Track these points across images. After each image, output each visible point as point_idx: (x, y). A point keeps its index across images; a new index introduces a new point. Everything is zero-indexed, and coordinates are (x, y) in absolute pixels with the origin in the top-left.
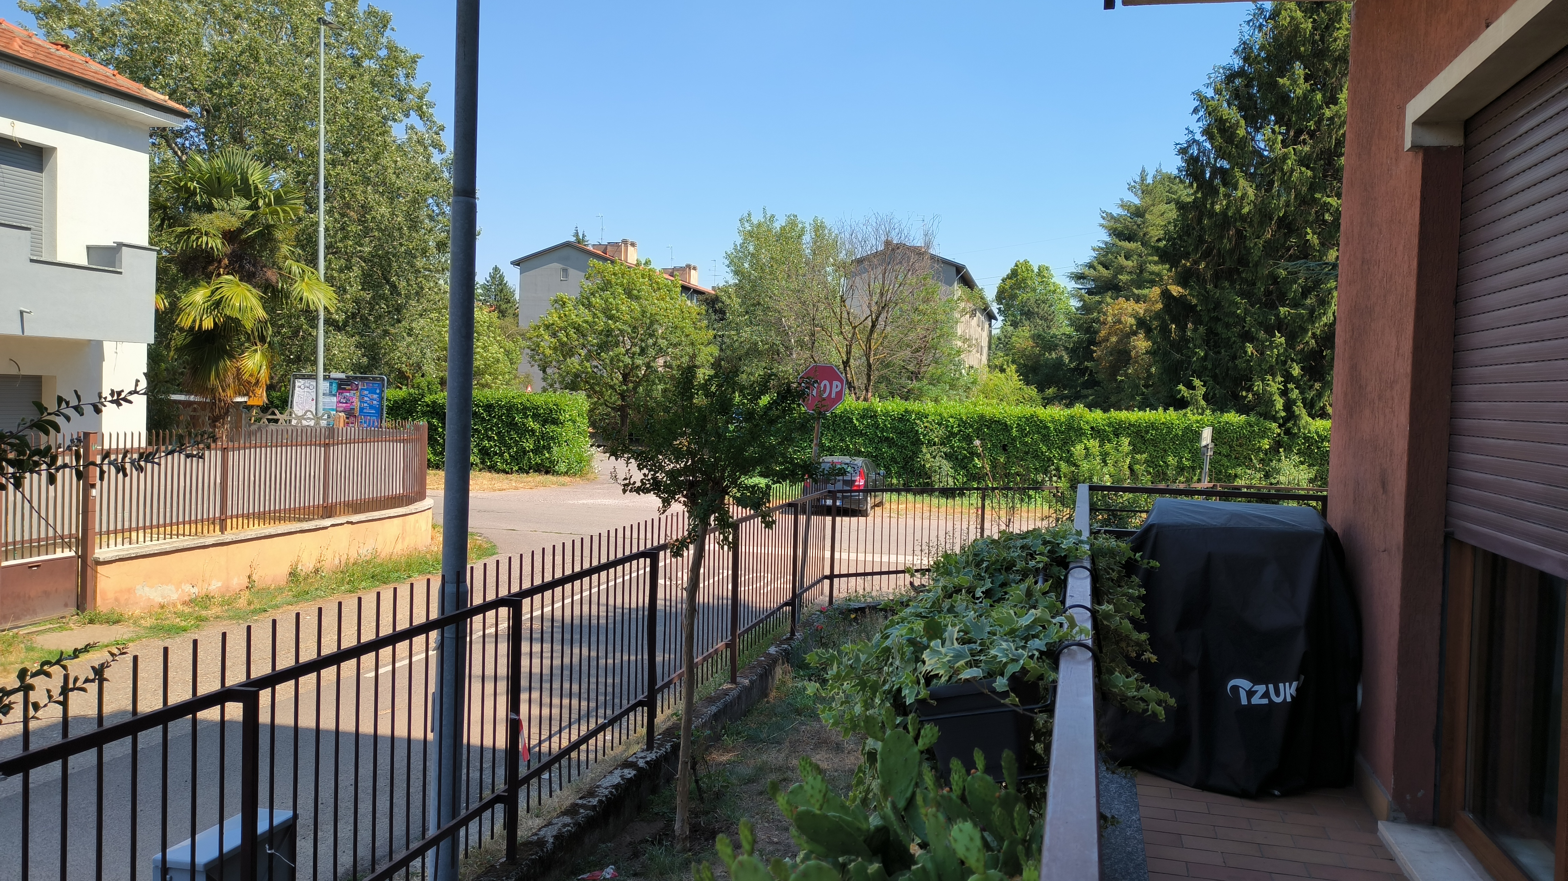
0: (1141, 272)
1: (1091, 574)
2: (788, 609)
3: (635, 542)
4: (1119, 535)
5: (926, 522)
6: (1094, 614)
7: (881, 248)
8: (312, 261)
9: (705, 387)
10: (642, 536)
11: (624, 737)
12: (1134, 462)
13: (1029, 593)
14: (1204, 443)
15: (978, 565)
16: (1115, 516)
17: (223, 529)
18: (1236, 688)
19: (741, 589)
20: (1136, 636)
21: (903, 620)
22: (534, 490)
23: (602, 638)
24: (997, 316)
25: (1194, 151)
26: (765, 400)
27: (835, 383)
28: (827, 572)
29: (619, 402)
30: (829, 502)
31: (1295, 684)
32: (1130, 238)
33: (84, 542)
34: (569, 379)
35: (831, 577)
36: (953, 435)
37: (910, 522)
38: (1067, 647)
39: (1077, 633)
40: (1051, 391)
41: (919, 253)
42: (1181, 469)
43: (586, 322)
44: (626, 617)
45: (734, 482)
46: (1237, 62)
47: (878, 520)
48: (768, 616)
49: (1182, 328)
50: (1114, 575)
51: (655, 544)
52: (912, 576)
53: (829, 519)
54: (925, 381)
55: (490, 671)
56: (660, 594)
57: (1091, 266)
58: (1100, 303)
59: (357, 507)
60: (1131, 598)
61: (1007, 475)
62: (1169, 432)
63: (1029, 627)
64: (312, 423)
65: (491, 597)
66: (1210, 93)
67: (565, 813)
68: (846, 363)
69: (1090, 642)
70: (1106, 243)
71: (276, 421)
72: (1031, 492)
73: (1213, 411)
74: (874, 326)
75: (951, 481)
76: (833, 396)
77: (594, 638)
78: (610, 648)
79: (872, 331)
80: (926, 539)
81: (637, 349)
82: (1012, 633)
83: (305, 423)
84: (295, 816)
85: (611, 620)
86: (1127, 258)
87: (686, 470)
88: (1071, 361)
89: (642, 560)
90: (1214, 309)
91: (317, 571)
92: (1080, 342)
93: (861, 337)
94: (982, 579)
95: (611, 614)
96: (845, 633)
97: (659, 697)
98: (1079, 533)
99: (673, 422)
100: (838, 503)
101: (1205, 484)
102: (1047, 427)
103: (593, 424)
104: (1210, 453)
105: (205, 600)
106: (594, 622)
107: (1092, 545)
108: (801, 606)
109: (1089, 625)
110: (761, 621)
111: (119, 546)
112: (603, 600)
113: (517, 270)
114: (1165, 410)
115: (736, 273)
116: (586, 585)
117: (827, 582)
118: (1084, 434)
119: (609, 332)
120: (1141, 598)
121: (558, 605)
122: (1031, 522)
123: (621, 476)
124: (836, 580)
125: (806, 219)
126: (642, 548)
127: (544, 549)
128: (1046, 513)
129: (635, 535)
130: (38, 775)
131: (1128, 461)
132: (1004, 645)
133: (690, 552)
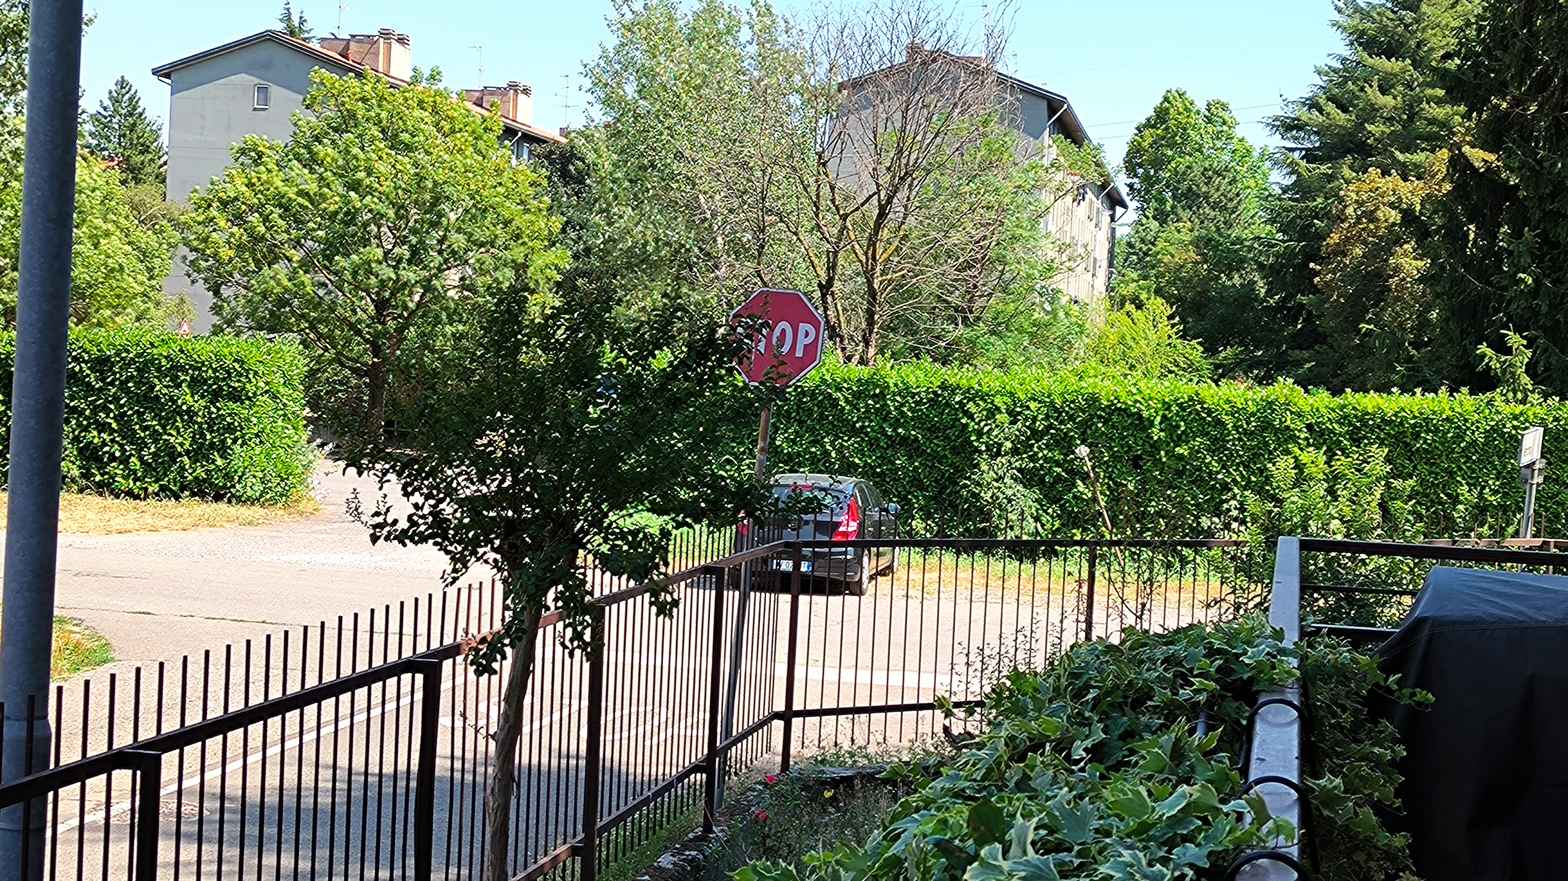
0: (1411, 118)
1: (1301, 716)
2: (700, 778)
3: (393, 640)
4: (1357, 640)
5: (978, 608)
6: (1303, 792)
7: (900, 59)
9: (543, 331)
10: (408, 629)
12: (1391, 493)
13: (1178, 752)
14: (1525, 460)
15: (1078, 695)
16: (1351, 601)
19: (606, 737)
20: (1384, 838)
21: (928, 803)
22: (191, 534)
23: (323, 833)
24: (1127, 199)
26: (663, 359)
27: (803, 327)
28: (780, 706)
29: (369, 359)
30: (787, 566)
32: (1390, 53)
34: (263, 312)
35: (787, 715)
36: (1037, 435)
37: (947, 607)
38: (1249, 860)
39: (1269, 833)
40: (1226, 353)
41: (976, 70)
42: (1480, 511)
43: (301, 193)
44: (373, 793)
45: (597, 523)
47: (883, 604)
48: (659, 793)
49: (1489, 232)
50: (1346, 718)
51: (435, 645)
52: (948, 714)
53: (785, 599)
54: (982, 327)
56: (442, 747)
57: (1313, 105)
58: (1331, 178)
60: (1377, 763)
61: (1141, 517)
62: (1459, 437)
63: (1176, 820)
65: (98, 747)
68: (826, 288)
69: (1294, 852)
70: (1344, 60)
72: (1187, 551)
73: (1546, 396)
74: (882, 215)
75: (1031, 525)
76: (799, 354)
77: (306, 835)
78: (339, 854)
79: (878, 226)
80: (976, 642)
81: (404, 251)
82: (1142, 830)
85: (341, 798)
86: (1384, 90)
87: (500, 498)
88: (1270, 293)
89: (406, 677)
90: (1553, 196)
92: (1290, 254)
93: (858, 238)
94: (1086, 722)
95: (341, 785)
96: (813, 829)
98: (1278, 635)
99: (477, 399)
100: (804, 567)
101: (1528, 541)
102: (1219, 423)
103: (314, 403)
104: (1538, 479)
106: (307, 801)
107: (1303, 659)
108: (724, 773)
109: (1293, 817)
110: (646, 802)
112: (326, 758)
114: (1453, 390)
115: (607, 102)
116: (292, 728)
117: (778, 725)
118: (1294, 439)
119: (351, 217)
120: (1397, 765)
121: (234, 767)
122: (1185, 610)
123: (368, 507)
124: (796, 722)
126: (407, 653)
127: (207, 653)
128: (1214, 594)
129: (394, 627)
131: (1378, 492)
132: (1127, 856)
133: (506, 666)
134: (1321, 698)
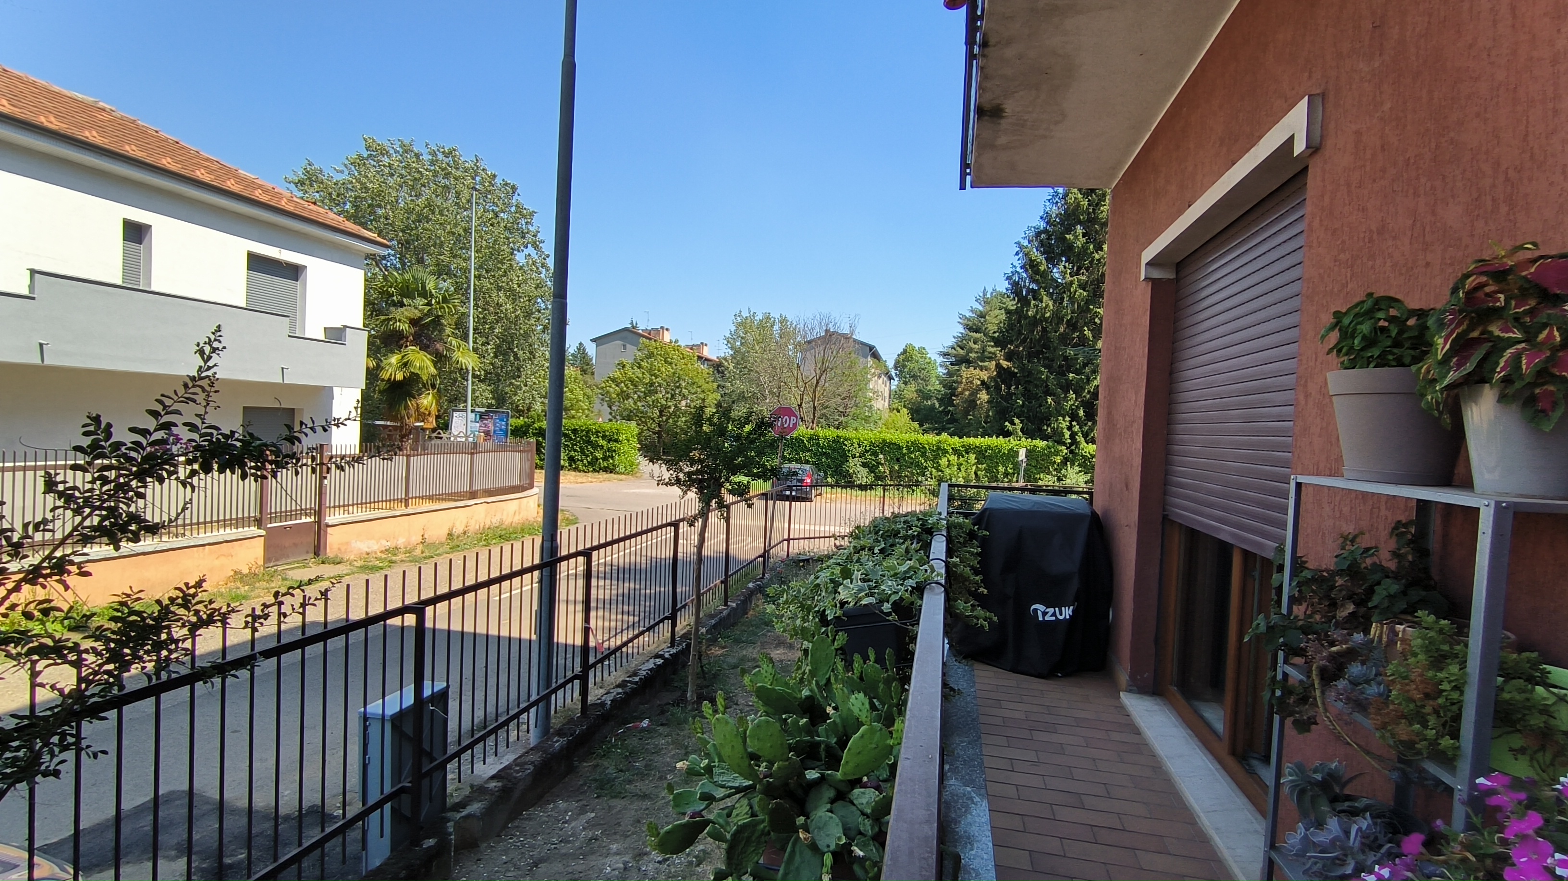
0: (984, 351)
1: (947, 538)
2: (761, 559)
3: (665, 516)
4: (966, 516)
5: (848, 506)
6: (947, 563)
7: (823, 334)
8: (465, 338)
9: (709, 419)
10: (669, 512)
11: (656, 639)
12: (978, 469)
13: (907, 551)
14: (1020, 459)
15: (876, 532)
16: (965, 503)
17: (406, 506)
18: (1036, 610)
19: (731, 547)
20: (974, 577)
21: (828, 567)
22: (603, 483)
23: (643, 576)
24: (895, 377)
25: (1016, 278)
26: (747, 428)
27: (793, 418)
28: (786, 536)
29: (657, 429)
30: (788, 493)
31: (1071, 608)
32: (977, 331)
33: (319, 513)
34: (625, 414)
35: (788, 540)
36: (867, 451)
37: (838, 506)
38: (929, 584)
39: (935, 576)
40: (926, 426)
41: (847, 337)
42: (1006, 474)
43: (638, 377)
44: (658, 564)
45: (727, 480)
46: (1042, 225)
47: (818, 505)
48: (748, 564)
49: (1008, 387)
50: (961, 540)
51: (677, 518)
52: (835, 539)
53: (787, 503)
54: (850, 418)
55: (571, 598)
56: (680, 549)
57: (953, 348)
58: (958, 370)
59: (490, 493)
60: (971, 554)
61: (900, 477)
62: (1000, 451)
63: (906, 572)
64: (463, 440)
65: (573, 550)
66: (1025, 243)
67: (618, 686)
68: (800, 406)
69: (943, 582)
70: (962, 333)
71: (441, 438)
72: (914, 488)
73: (1027, 438)
74: (817, 383)
75: (865, 480)
76: (791, 426)
77: (638, 577)
78: (648, 583)
79: (816, 386)
80: (848, 517)
81: (669, 396)
82: (895, 575)
83: (459, 439)
84: (448, 686)
85: (649, 566)
86: (975, 343)
87: (697, 472)
88: (940, 407)
89: (669, 528)
90: (1028, 376)
91: (465, 533)
92: (946, 394)
93: (810, 390)
94: (879, 541)
95: (649, 562)
96: (797, 575)
97: (679, 613)
98: (940, 514)
99: (689, 441)
100: (794, 493)
101: (1021, 484)
102: (924, 447)
103: (640, 442)
104: (1024, 465)
105: (395, 550)
106: (638, 567)
107: (948, 521)
108: (769, 558)
109: (943, 571)
110: (744, 567)
111: (342, 516)
112: (644, 553)
113: (594, 345)
114: (997, 437)
115: (732, 348)
117: (786, 543)
118: (948, 452)
119: (652, 384)
120: (978, 554)
121: (615, 556)
122: (913, 506)
123: (656, 475)
124: (791, 542)
125: (775, 315)
126: (669, 521)
127: (607, 520)
128: (923, 501)
129: (665, 512)
130: (287, 658)
131: (974, 468)
132: (890, 583)
133: (699, 524)
134: (953, 534)
